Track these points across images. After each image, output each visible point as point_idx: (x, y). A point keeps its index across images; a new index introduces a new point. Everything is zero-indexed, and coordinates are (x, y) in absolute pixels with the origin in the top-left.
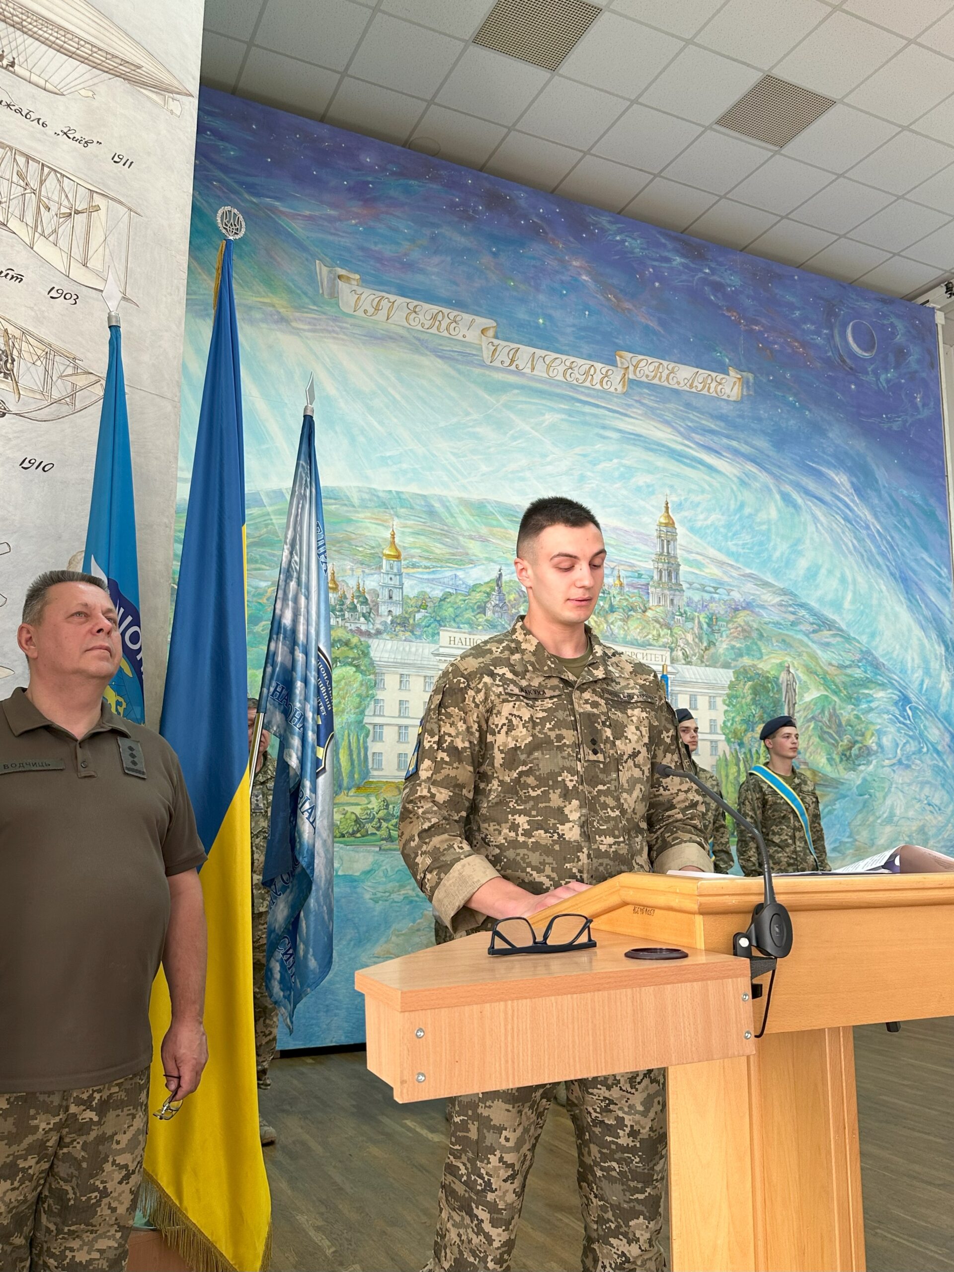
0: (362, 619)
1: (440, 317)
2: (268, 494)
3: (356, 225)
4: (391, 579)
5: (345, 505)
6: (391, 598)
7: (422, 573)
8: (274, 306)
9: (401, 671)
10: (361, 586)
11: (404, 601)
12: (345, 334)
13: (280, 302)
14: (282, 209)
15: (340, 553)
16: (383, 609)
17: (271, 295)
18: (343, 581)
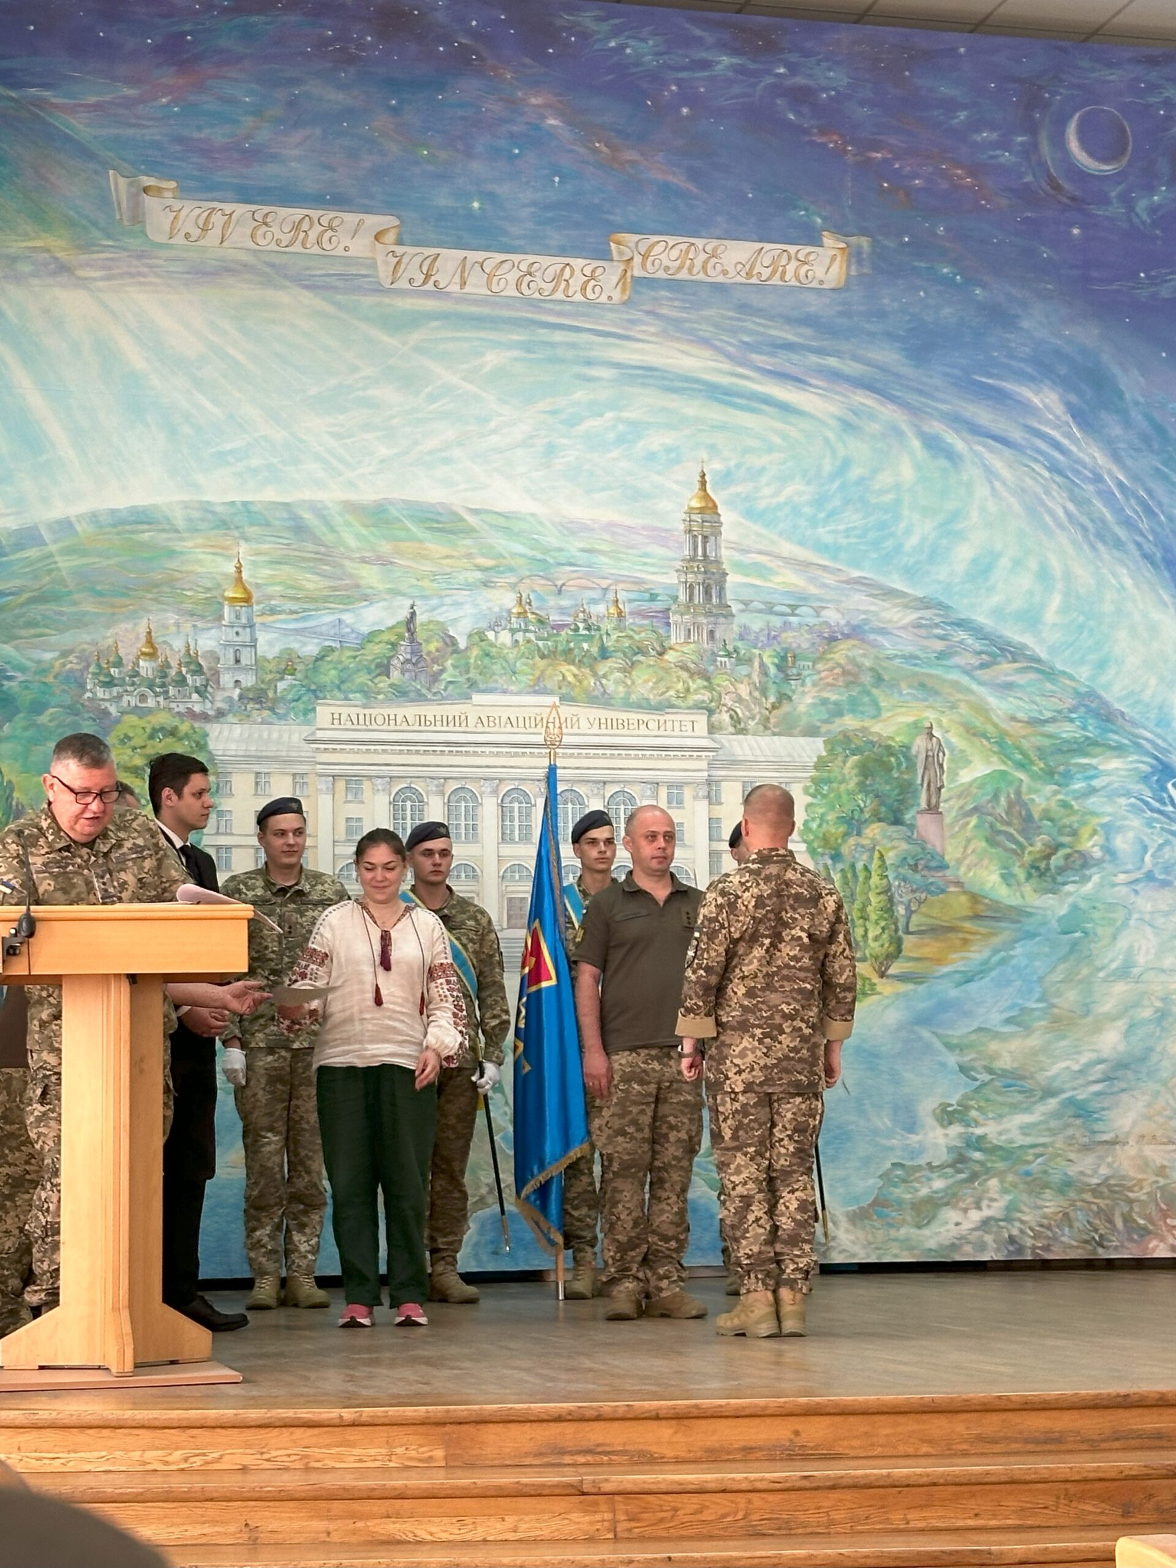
0: (195, 696)
1: (305, 226)
2: (50, 526)
3: (168, 104)
4: (237, 633)
5: (164, 530)
6: (237, 661)
7: (285, 621)
8: (48, 251)
9: (257, 768)
10: (192, 647)
11: (259, 665)
12: (156, 275)
13: (57, 244)
14: (54, 100)
15: (160, 602)
16: (226, 679)
17: (43, 235)
18: (165, 642)
